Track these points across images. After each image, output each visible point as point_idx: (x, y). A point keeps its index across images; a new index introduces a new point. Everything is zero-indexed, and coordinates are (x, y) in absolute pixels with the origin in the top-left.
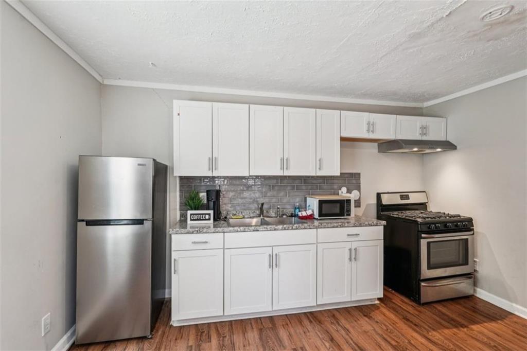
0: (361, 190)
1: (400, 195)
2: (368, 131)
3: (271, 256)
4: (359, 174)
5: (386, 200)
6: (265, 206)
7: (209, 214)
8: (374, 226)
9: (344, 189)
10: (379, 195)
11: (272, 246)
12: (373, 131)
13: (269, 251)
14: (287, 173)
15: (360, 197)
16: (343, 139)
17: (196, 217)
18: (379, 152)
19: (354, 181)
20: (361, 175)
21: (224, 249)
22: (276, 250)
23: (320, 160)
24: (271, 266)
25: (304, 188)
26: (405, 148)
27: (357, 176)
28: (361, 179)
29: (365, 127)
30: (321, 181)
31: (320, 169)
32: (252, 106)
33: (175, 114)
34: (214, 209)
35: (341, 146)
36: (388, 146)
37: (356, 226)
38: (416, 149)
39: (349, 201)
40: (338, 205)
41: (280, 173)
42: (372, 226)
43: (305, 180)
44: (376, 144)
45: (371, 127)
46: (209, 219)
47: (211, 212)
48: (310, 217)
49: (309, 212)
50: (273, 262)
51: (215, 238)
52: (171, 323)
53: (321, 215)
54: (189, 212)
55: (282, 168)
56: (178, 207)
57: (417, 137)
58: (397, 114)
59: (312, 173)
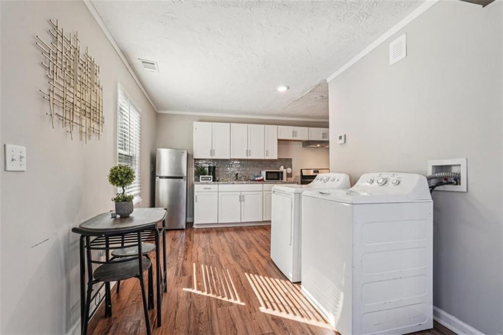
0: (293, 168)
1: (314, 171)
2: (293, 136)
3: (240, 196)
4: (291, 159)
5: (305, 173)
6: (239, 176)
7: (211, 177)
9: (282, 167)
10: (301, 170)
11: (241, 191)
12: (295, 136)
13: (239, 193)
14: (249, 158)
16: (279, 140)
17: (204, 179)
18: (303, 146)
19: (288, 163)
20: (293, 160)
21: (218, 192)
22: (243, 193)
23: (267, 151)
24: (240, 201)
25: (260, 166)
26: (313, 145)
27: (290, 160)
28: (293, 162)
29: (291, 134)
30: (269, 162)
31: (267, 156)
32: (231, 124)
33: (194, 129)
34: (212, 175)
35: (278, 144)
36: (307, 144)
38: (318, 146)
39: (282, 173)
40: (276, 174)
41: (246, 157)
43: (260, 162)
44: (301, 143)
45: (294, 133)
46: (210, 180)
47: (212, 176)
48: (262, 180)
49: (261, 178)
50: (242, 199)
51: (214, 187)
52: (193, 227)
53: (267, 179)
54: (201, 176)
55: (247, 155)
56: (194, 175)
57: (321, 139)
58: (309, 127)
59: (262, 158)
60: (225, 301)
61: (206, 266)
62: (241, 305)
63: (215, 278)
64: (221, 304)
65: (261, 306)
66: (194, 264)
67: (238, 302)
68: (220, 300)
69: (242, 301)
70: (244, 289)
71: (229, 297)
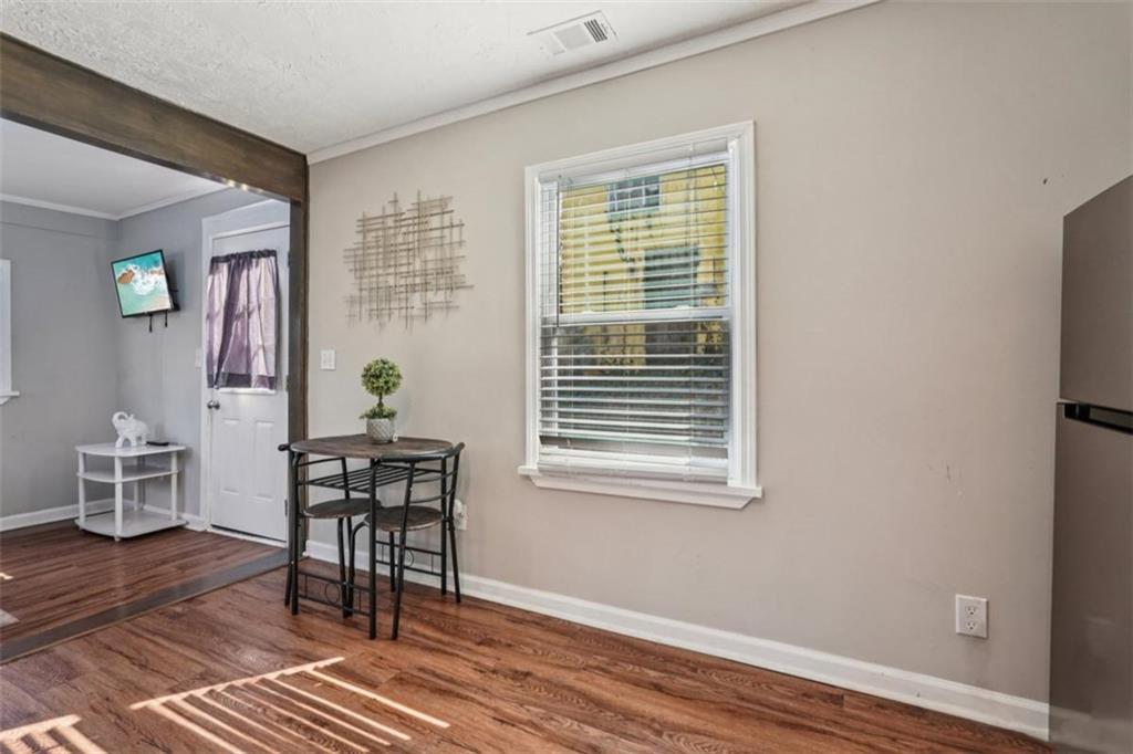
60: (199, 687)
61: (386, 743)
62: (142, 699)
63: (290, 720)
64: (204, 679)
65: (76, 726)
66: (444, 725)
67: (155, 704)
68: (212, 684)
69: (145, 710)
70: (152, 743)
71: (191, 700)
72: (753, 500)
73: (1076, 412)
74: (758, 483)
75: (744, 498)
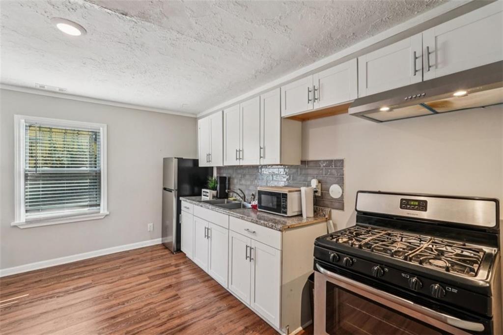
1: (402, 200)
2: (312, 100)
4: (340, 162)
7: (208, 193)
8: (268, 227)
9: (314, 182)
11: (209, 222)
14: (242, 163)
15: (342, 195)
17: (204, 194)
19: (334, 171)
20: (346, 163)
23: (262, 148)
27: (338, 164)
32: (224, 110)
37: (253, 222)
39: (285, 196)
40: (275, 198)
42: (267, 226)
45: (315, 93)
53: (260, 206)
54: (203, 190)
72: (107, 215)
73: (165, 189)
74: (108, 211)
75: (103, 215)
